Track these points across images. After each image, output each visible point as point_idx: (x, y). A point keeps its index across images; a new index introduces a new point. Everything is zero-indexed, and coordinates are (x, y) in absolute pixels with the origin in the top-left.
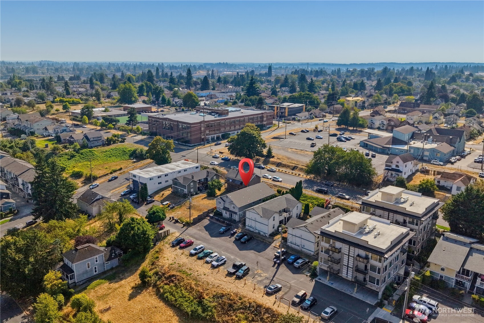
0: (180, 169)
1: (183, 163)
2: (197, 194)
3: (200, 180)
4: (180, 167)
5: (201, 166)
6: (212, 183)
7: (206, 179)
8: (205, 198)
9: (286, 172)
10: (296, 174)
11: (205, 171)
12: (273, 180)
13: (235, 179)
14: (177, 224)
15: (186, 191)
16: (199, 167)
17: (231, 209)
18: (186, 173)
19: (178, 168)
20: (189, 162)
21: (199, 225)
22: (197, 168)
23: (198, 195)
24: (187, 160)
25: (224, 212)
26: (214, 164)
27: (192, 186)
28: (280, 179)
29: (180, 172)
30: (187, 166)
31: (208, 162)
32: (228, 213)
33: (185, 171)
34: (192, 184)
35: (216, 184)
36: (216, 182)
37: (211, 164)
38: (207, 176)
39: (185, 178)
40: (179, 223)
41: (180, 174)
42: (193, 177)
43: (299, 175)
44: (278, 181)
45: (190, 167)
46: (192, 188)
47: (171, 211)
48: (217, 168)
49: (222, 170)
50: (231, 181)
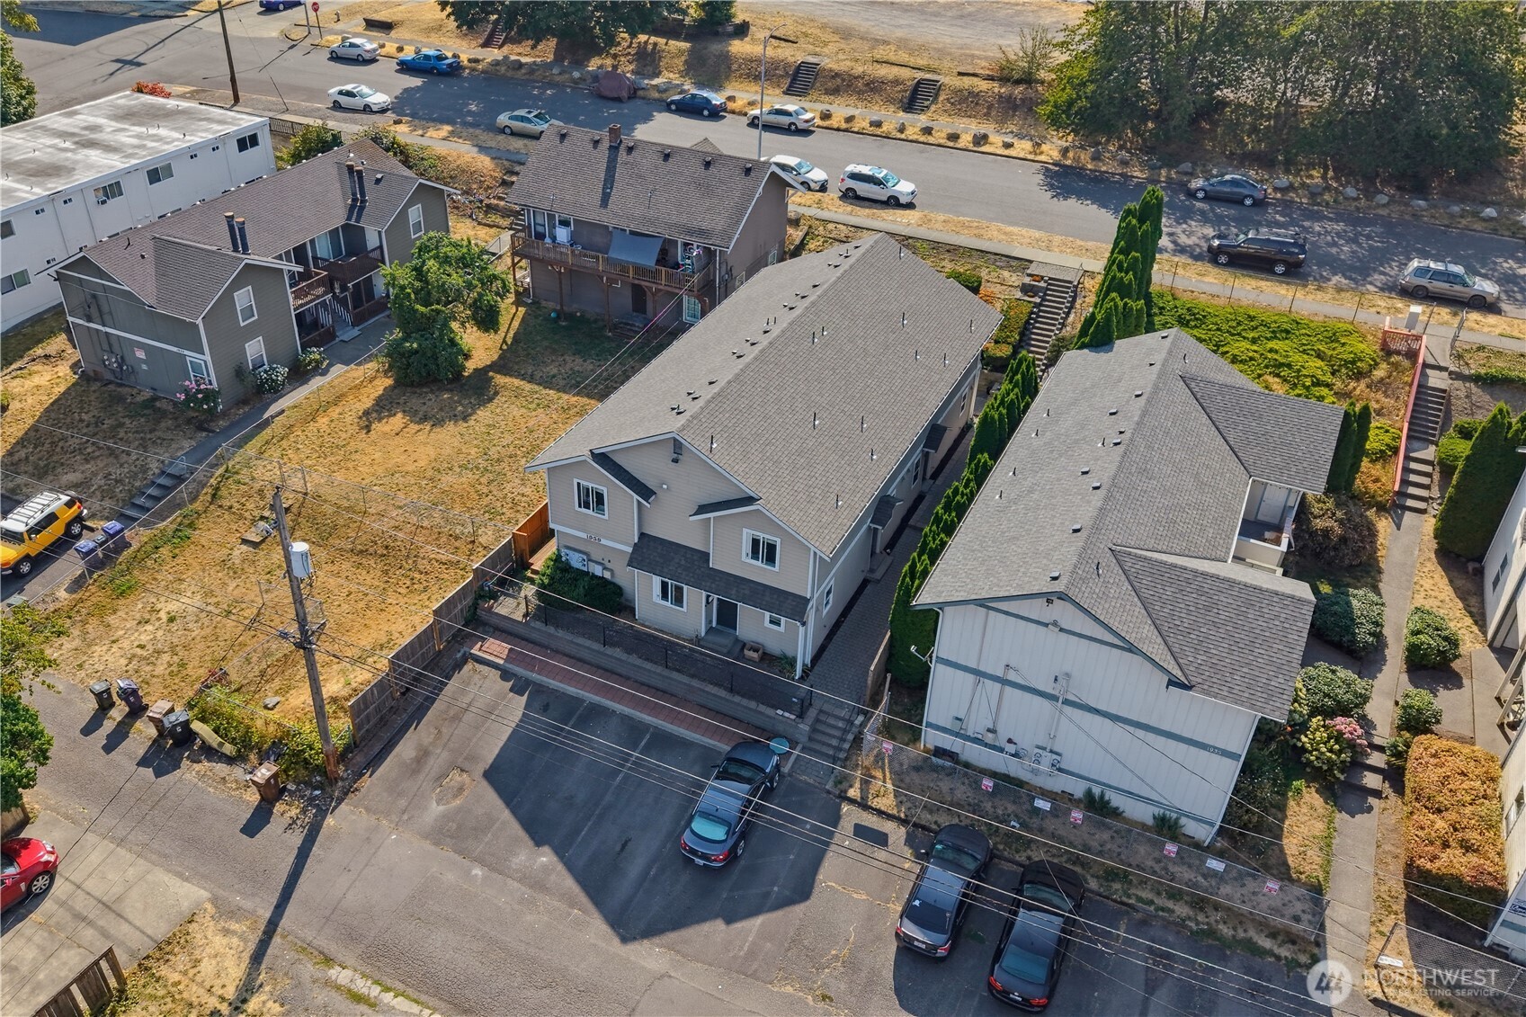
0: (115, 163)
1: (128, 116)
2: (300, 373)
3: (299, 254)
4: (108, 148)
5: (279, 131)
6: (419, 273)
7: (350, 237)
8: (383, 407)
9: (878, 124)
10: (954, 137)
11: (323, 164)
12: (850, 196)
13: (606, 218)
14: (190, 773)
15: (204, 364)
16: (265, 139)
17: (733, 556)
18: (168, 196)
19: (94, 155)
20: (171, 103)
21: (423, 755)
22: (247, 142)
23: (317, 382)
24: (153, 92)
25: (646, 590)
26: (357, 102)
27: (248, 312)
28: (904, 188)
29: (111, 190)
30: (168, 140)
31: (314, 93)
32: (695, 599)
33: (154, 176)
34: (244, 297)
35: (456, 279)
36: (446, 260)
37: (337, 106)
38: (357, 207)
39: (167, 253)
40: (210, 752)
41: (116, 217)
42: (238, 238)
43: (981, 139)
44: (893, 202)
45: (196, 139)
46: (250, 333)
47: (95, 594)
48: (403, 133)
49: (441, 148)
50: (562, 234)
